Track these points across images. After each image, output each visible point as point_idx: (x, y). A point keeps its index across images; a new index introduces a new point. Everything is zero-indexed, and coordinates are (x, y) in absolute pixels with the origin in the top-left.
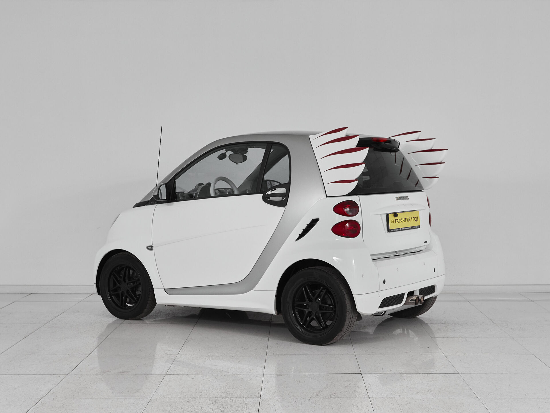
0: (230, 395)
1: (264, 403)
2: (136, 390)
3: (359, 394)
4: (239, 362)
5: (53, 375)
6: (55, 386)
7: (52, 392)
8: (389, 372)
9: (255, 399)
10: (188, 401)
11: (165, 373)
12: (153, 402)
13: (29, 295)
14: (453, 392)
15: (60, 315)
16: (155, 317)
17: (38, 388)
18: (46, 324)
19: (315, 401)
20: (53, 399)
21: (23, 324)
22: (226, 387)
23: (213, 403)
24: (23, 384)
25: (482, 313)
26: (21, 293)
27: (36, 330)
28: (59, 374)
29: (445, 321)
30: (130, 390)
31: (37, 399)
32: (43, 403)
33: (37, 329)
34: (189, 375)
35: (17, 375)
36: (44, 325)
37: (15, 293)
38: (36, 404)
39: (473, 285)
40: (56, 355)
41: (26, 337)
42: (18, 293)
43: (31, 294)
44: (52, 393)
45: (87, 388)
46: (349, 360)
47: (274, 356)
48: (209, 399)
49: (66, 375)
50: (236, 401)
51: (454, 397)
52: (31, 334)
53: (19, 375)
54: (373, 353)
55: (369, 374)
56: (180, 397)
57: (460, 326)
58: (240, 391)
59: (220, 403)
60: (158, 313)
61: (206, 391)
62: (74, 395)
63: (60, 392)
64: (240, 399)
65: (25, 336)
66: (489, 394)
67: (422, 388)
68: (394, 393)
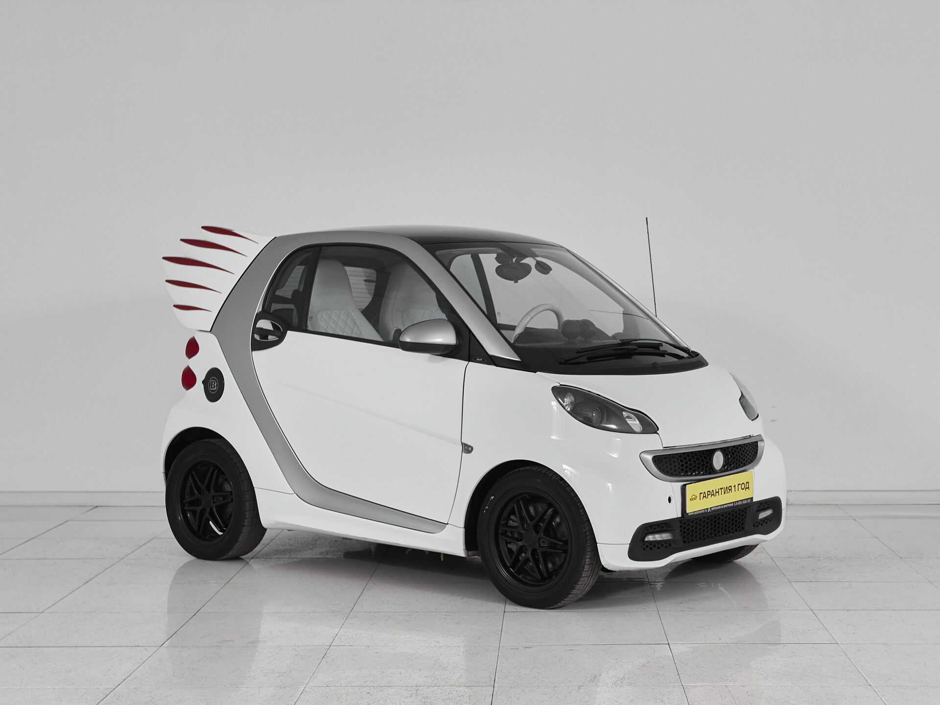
0: (442, 681)
1: (500, 695)
2: (278, 672)
3: (665, 680)
4: (458, 624)
5: (136, 646)
6: (139, 667)
7: (132, 677)
8: (716, 642)
9: (484, 688)
10: (368, 691)
11: (328, 644)
12: (307, 694)
13: (93, 508)
14: (827, 676)
15: (147, 544)
16: (311, 546)
17: (109, 670)
18: (123, 558)
19: (589, 691)
20: (136, 688)
21: (83, 559)
22: (434, 668)
23: (412, 694)
24: (83, 662)
25: (877, 538)
26: (79, 506)
27: (106, 570)
28: (145, 645)
29: (814, 553)
30: (268, 673)
31: (107, 688)
32: (119, 696)
33: (108, 568)
34: (371, 647)
35: (73, 647)
36: (119, 561)
37: (70, 506)
38: (105, 698)
39: (861, 491)
40: (140, 612)
41: (88, 582)
42: (74, 506)
43: (97, 507)
44: (134, 679)
45: (193, 669)
46: (648, 621)
47: (518, 614)
48: (404, 688)
49: (158, 648)
50: (452, 693)
51: (830, 685)
52: (96, 576)
53: (76, 647)
54: (688, 608)
55: (683, 644)
56: (355, 685)
57: (840, 561)
58: (459, 674)
59: (425, 696)
60: (316, 540)
61: (399, 675)
62: (171, 682)
63: (147, 677)
64: (459, 689)
65: (85, 580)
66: (890, 679)
67: (773, 668)
68: (726, 678)
